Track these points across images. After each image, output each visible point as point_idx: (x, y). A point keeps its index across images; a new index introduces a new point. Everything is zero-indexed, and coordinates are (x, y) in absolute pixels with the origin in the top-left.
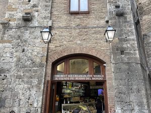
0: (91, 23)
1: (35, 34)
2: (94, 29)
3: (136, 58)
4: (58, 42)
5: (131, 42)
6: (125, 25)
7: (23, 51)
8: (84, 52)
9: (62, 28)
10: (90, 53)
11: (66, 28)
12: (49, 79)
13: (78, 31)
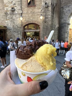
0: (36, 11)
1: (17, 16)
2: (37, 14)
3: (49, 24)
4: (24, 19)
5: (49, 19)
6: (48, 12)
7: (14, 23)
8: (33, 22)
9: (25, 13)
10: (35, 23)
11: (27, 13)
12: (23, 32)
13: (31, 14)
